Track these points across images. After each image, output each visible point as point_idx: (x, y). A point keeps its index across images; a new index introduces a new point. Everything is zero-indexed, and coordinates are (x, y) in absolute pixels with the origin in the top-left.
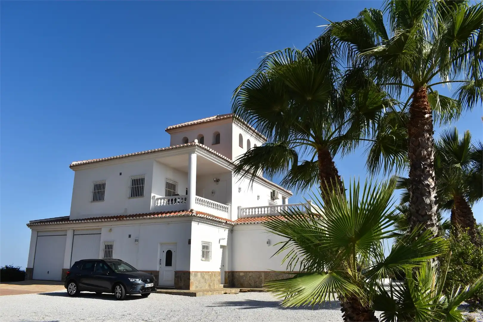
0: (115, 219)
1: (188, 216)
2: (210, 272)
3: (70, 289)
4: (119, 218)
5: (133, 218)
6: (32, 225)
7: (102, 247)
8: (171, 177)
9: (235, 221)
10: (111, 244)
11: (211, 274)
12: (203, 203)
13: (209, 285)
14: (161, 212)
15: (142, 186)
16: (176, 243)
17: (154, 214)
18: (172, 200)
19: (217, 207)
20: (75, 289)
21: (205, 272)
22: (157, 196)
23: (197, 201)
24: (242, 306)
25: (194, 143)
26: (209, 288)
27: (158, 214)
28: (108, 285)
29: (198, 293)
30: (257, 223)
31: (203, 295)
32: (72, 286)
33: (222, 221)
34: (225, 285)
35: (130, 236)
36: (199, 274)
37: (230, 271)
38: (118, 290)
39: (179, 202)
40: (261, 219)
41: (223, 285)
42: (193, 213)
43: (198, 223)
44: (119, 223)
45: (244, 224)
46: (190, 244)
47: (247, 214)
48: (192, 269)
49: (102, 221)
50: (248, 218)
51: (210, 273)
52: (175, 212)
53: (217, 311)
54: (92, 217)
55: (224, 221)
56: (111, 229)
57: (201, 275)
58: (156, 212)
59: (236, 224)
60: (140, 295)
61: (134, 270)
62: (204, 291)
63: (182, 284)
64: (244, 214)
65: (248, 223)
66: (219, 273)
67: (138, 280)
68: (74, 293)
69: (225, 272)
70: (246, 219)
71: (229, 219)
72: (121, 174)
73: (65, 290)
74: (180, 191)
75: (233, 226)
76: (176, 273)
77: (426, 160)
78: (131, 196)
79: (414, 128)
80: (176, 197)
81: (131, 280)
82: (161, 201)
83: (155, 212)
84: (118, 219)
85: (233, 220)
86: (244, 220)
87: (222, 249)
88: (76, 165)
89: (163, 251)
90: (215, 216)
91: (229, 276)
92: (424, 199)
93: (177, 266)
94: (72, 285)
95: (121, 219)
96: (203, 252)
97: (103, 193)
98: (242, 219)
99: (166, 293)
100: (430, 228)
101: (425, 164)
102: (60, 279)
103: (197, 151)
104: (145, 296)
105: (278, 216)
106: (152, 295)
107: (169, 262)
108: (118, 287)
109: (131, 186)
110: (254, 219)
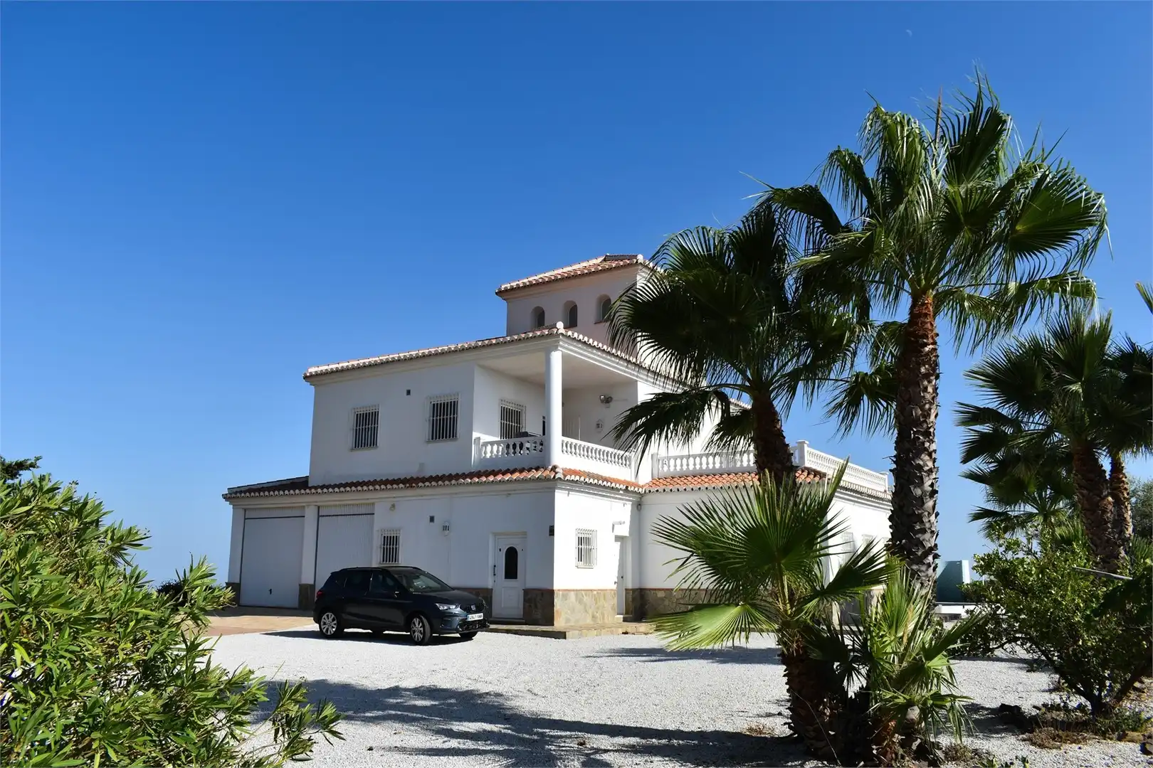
0: (401, 485)
1: (547, 479)
2: (595, 590)
3: (325, 624)
4: (410, 482)
5: (437, 482)
6: (234, 496)
7: (377, 542)
8: (512, 395)
9: (645, 486)
10: (395, 535)
11: (599, 594)
12: (578, 451)
13: (593, 617)
14: (494, 471)
15: (454, 418)
16: (525, 534)
17: (479, 475)
18: (514, 446)
19: (607, 458)
20: (335, 624)
21: (584, 590)
22: (486, 438)
23: (565, 448)
24: (651, 656)
25: (555, 330)
26: (592, 623)
27: (487, 474)
28: (399, 617)
29: (571, 633)
30: (690, 490)
31: (581, 636)
32: (329, 618)
33: (618, 486)
34: (627, 616)
35: (432, 519)
36: (572, 595)
37: (637, 586)
38: (417, 626)
39: (528, 449)
40: (700, 480)
41: (622, 616)
42: (556, 473)
43: (567, 492)
44: (410, 492)
45: (664, 490)
46: (553, 535)
47: (672, 469)
48: (559, 584)
49: (375, 489)
50: (673, 478)
51: (595, 592)
52: (521, 471)
53: (601, 666)
54: (355, 481)
55: (621, 486)
56: (393, 506)
57: (576, 595)
58: (482, 471)
59: (647, 491)
60: (458, 635)
61: (444, 587)
62: (581, 629)
63: (539, 616)
64: (666, 468)
65: (671, 490)
66: (613, 592)
67: (454, 607)
68: (332, 633)
69: (626, 590)
70: (668, 480)
71: (633, 480)
72: (409, 392)
73: (315, 627)
74: (531, 425)
75: (641, 495)
76: (526, 592)
77: (921, 424)
78: (432, 439)
79: (905, 370)
80: (523, 439)
81: (441, 608)
82: (492, 448)
83: (480, 471)
84: (408, 485)
85: (641, 483)
86: (665, 483)
87: (619, 543)
88: (317, 375)
89: (500, 550)
90: (602, 477)
91: (634, 599)
92: (912, 489)
93: (529, 577)
94: (328, 616)
95: (414, 485)
96: (580, 551)
97: (375, 431)
98: (661, 481)
99: (508, 632)
100: (920, 535)
101: (918, 432)
102: (295, 604)
103: (561, 346)
104: (467, 637)
105: (736, 474)
106: (481, 636)
107: (511, 572)
108: (416, 621)
109: (430, 417)
110: (685, 481)
